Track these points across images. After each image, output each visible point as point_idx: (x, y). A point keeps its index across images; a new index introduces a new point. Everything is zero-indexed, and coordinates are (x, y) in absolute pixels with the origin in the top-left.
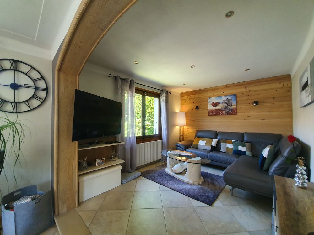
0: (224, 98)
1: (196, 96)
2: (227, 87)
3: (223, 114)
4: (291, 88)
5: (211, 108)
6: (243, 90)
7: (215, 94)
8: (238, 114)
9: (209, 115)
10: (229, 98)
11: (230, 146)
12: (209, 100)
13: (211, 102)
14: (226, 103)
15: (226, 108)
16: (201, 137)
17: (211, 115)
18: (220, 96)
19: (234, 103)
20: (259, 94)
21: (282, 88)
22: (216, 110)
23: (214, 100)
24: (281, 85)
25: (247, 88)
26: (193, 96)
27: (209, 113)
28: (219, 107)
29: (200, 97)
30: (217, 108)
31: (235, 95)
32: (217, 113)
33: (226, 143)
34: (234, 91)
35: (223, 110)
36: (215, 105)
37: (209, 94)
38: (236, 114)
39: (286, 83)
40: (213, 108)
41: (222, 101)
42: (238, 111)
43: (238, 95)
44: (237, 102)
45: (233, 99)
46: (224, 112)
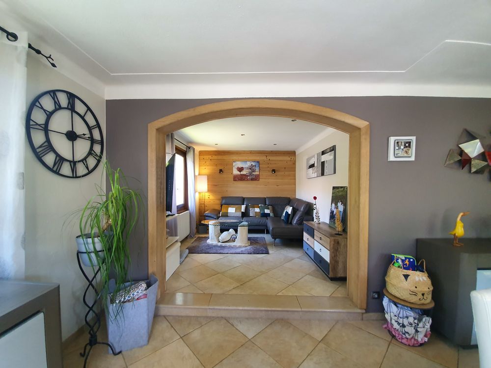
0: (249, 164)
1: (220, 157)
2: (252, 153)
3: (247, 180)
4: (295, 161)
5: (236, 172)
6: (264, 158)
7: (240, 158)
8: (260, 180)
9: (234, 180)
10: (254, 164)
11: (257, 210)
12: (234, 164)
13: (236, 167)
14: (250, 169)
15: (251, 174)
16: (229, 204)
17: (236, 180)
18: (246, 161)
19: (257, 169)
20: (276, 164)
21: (290, 161)
22: (241, 175)
23: (239, 164)
24: (289, 159)
25: (268, 157)
26: (215, 157)
27: (234, 178)
28: (244, 172)
29: (224, 160)
30: (242, 173)
31: (258, 162)
32: (242, 178)
33: (254, 208)
34: (258, 158)
35: (248, 176)
36: (240, 169)
37: (234, 157)
38: (259, 180)
39: (292, 158)
40: (239, 173)
41: (247, 166)
42: (260, 177)
43: (260, 162)
44: (260, 169)
45: (257, 166)
46: (248, 177)
